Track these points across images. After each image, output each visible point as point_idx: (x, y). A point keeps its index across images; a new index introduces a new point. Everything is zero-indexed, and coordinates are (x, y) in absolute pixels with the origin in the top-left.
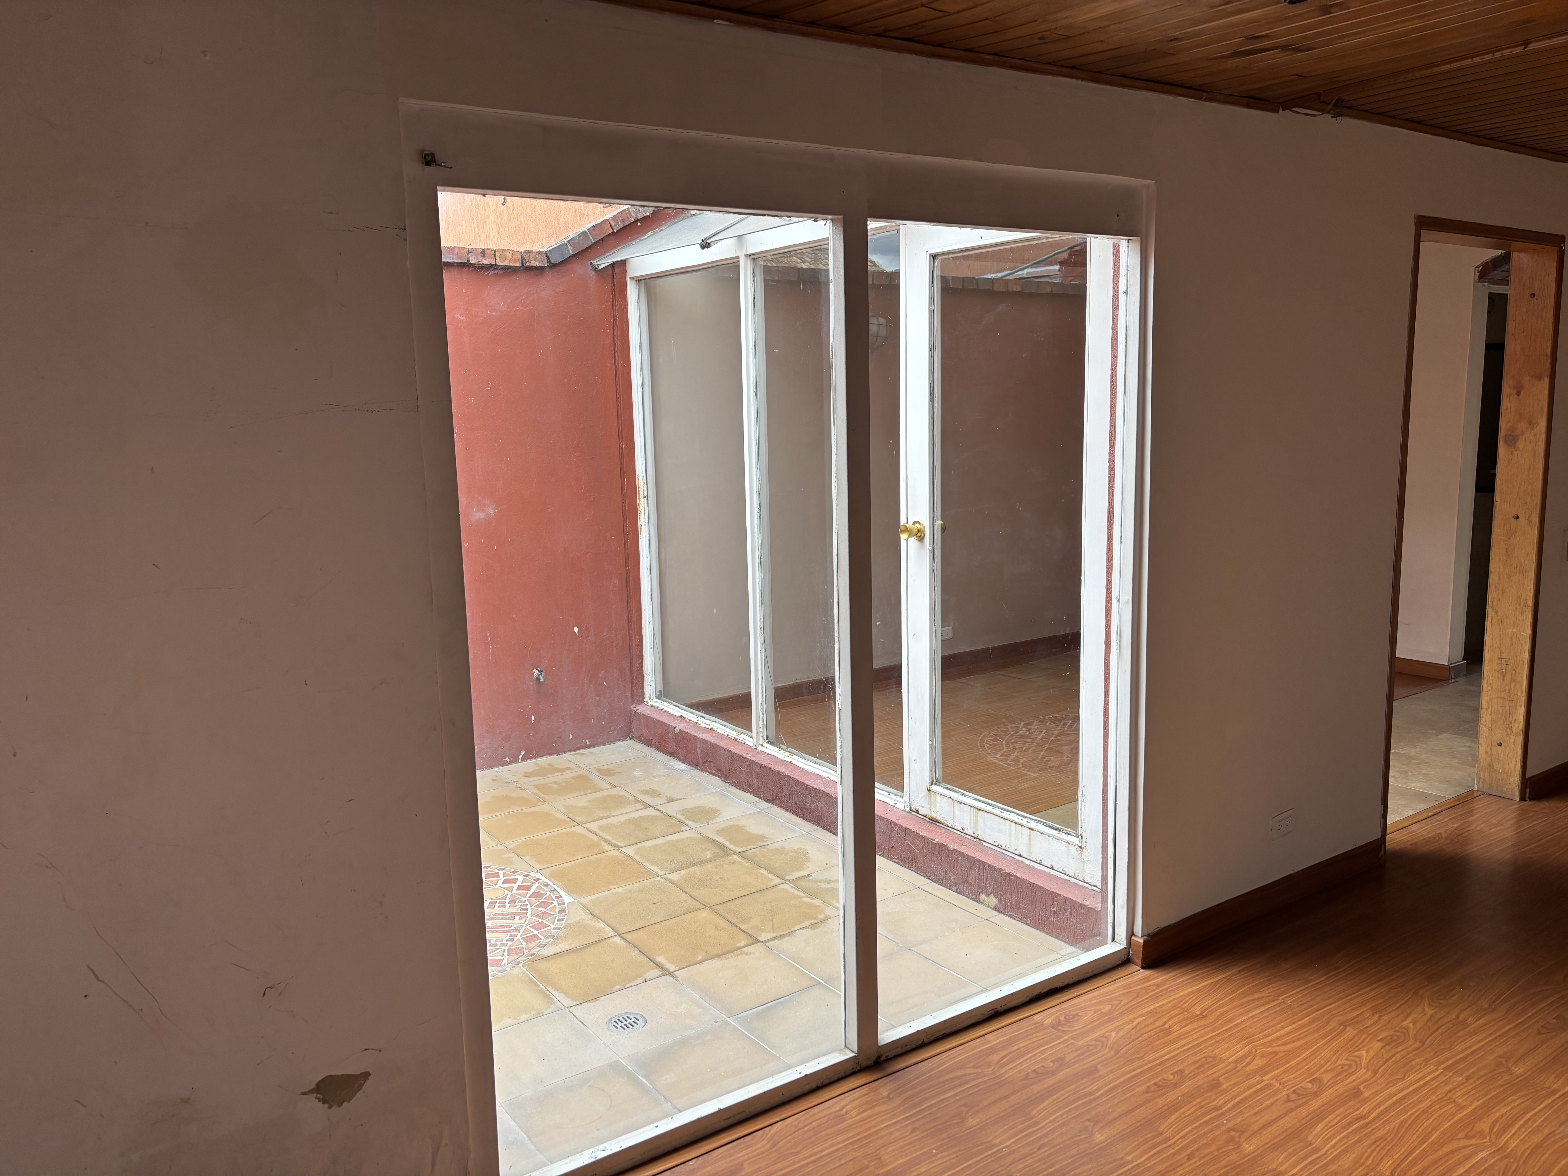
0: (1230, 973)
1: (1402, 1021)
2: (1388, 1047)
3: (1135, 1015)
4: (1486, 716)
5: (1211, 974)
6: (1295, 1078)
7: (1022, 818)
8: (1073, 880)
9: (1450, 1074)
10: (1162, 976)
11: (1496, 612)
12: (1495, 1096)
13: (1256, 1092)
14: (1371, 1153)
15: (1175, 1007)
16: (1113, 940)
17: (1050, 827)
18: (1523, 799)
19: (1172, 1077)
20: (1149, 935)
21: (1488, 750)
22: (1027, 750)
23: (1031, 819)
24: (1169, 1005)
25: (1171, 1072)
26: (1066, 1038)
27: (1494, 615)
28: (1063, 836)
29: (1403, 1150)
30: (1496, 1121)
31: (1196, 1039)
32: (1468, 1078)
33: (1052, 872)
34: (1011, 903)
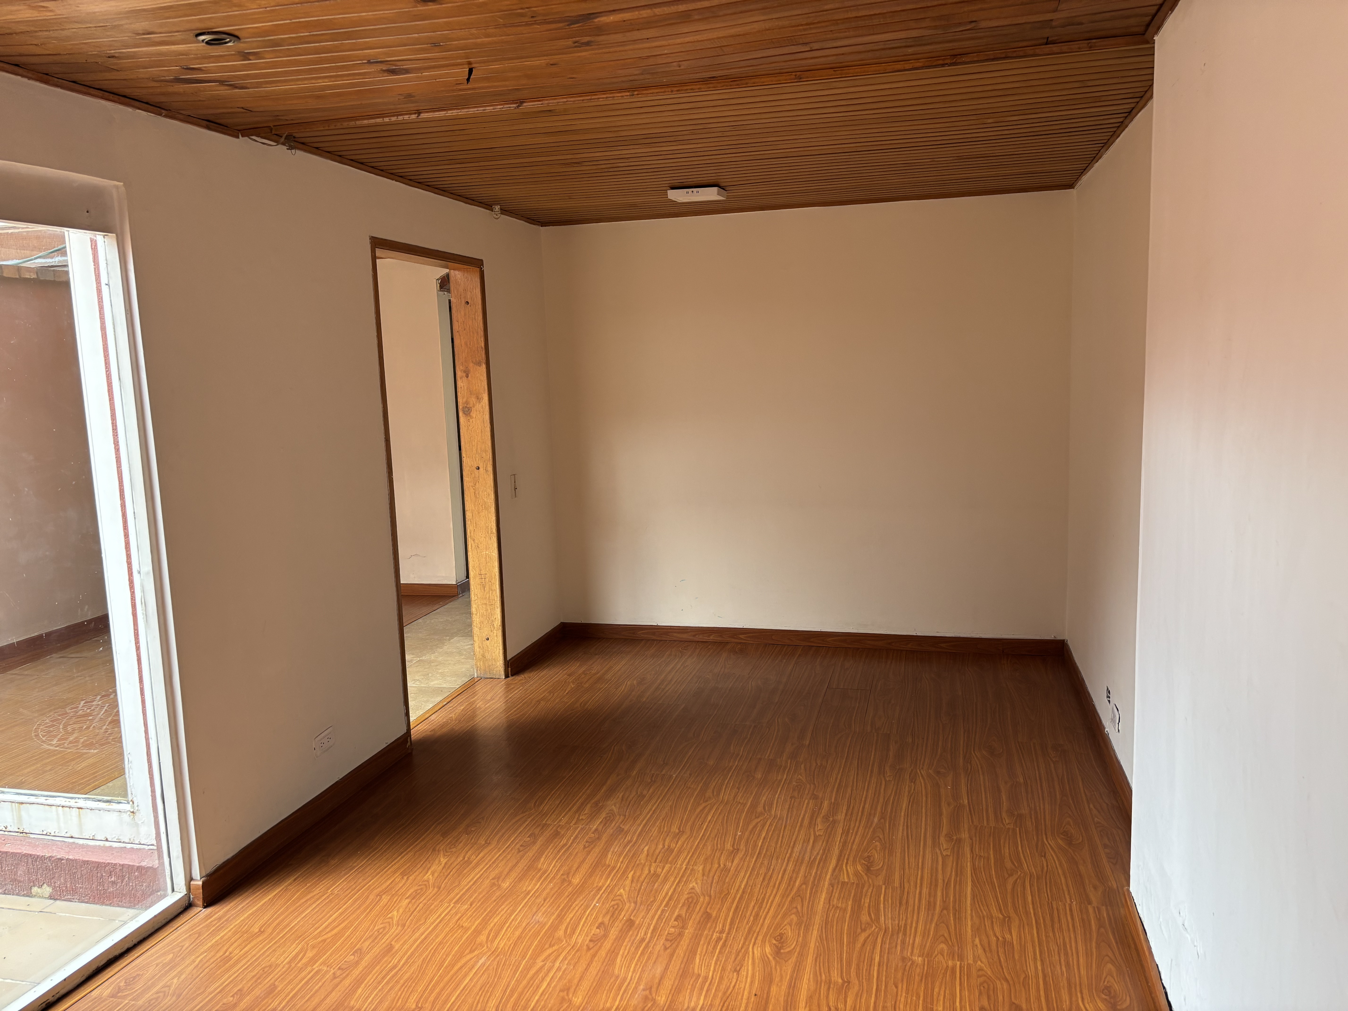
0: (286, 884)
1: (424, 876)
2: (413, 901)
3: (197, 955)
4: (476, 619)
5: (269, 891)
6: (341, 956)
7: (69, 800)
8: (129, 846)
9: (459, 905)
10: (223, 908)
11: (474, 540)
12: (490, 911)
13: (307, 982)
14: (401, 995)
15: (235, 933)
16: (173, 890)
17: (99, 801)
18: (507, 676)
19: (232, 999)
20: (207, 876)
21: (481, 645)
22: (88, 728)
23: (79, 798)
24: (230, 933)
25: (231, 994)
26: (127, 1001)
27: (472, 542)
28: (114, 806)
29: (425, 981)
30: (491, 930)
31: (254, 956)
32: (471, 905)
33: (107, 844)
34: (66, 887)
